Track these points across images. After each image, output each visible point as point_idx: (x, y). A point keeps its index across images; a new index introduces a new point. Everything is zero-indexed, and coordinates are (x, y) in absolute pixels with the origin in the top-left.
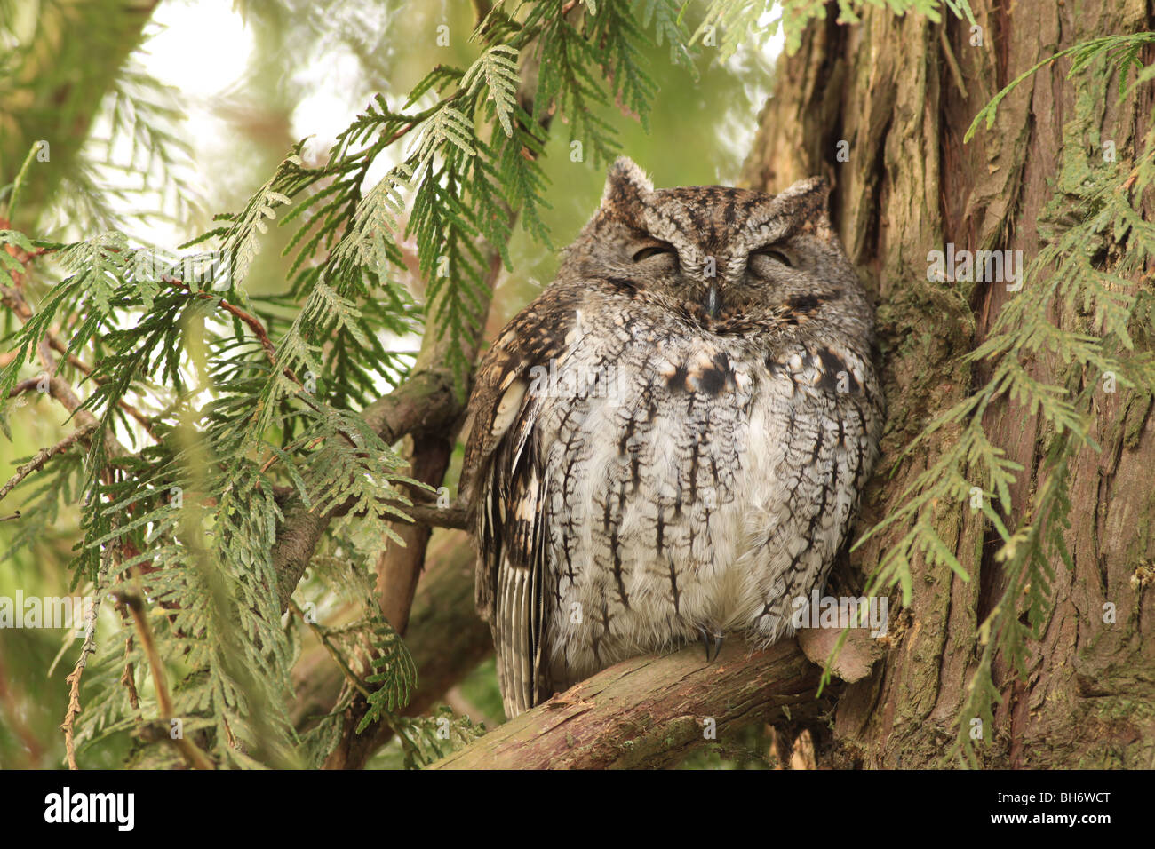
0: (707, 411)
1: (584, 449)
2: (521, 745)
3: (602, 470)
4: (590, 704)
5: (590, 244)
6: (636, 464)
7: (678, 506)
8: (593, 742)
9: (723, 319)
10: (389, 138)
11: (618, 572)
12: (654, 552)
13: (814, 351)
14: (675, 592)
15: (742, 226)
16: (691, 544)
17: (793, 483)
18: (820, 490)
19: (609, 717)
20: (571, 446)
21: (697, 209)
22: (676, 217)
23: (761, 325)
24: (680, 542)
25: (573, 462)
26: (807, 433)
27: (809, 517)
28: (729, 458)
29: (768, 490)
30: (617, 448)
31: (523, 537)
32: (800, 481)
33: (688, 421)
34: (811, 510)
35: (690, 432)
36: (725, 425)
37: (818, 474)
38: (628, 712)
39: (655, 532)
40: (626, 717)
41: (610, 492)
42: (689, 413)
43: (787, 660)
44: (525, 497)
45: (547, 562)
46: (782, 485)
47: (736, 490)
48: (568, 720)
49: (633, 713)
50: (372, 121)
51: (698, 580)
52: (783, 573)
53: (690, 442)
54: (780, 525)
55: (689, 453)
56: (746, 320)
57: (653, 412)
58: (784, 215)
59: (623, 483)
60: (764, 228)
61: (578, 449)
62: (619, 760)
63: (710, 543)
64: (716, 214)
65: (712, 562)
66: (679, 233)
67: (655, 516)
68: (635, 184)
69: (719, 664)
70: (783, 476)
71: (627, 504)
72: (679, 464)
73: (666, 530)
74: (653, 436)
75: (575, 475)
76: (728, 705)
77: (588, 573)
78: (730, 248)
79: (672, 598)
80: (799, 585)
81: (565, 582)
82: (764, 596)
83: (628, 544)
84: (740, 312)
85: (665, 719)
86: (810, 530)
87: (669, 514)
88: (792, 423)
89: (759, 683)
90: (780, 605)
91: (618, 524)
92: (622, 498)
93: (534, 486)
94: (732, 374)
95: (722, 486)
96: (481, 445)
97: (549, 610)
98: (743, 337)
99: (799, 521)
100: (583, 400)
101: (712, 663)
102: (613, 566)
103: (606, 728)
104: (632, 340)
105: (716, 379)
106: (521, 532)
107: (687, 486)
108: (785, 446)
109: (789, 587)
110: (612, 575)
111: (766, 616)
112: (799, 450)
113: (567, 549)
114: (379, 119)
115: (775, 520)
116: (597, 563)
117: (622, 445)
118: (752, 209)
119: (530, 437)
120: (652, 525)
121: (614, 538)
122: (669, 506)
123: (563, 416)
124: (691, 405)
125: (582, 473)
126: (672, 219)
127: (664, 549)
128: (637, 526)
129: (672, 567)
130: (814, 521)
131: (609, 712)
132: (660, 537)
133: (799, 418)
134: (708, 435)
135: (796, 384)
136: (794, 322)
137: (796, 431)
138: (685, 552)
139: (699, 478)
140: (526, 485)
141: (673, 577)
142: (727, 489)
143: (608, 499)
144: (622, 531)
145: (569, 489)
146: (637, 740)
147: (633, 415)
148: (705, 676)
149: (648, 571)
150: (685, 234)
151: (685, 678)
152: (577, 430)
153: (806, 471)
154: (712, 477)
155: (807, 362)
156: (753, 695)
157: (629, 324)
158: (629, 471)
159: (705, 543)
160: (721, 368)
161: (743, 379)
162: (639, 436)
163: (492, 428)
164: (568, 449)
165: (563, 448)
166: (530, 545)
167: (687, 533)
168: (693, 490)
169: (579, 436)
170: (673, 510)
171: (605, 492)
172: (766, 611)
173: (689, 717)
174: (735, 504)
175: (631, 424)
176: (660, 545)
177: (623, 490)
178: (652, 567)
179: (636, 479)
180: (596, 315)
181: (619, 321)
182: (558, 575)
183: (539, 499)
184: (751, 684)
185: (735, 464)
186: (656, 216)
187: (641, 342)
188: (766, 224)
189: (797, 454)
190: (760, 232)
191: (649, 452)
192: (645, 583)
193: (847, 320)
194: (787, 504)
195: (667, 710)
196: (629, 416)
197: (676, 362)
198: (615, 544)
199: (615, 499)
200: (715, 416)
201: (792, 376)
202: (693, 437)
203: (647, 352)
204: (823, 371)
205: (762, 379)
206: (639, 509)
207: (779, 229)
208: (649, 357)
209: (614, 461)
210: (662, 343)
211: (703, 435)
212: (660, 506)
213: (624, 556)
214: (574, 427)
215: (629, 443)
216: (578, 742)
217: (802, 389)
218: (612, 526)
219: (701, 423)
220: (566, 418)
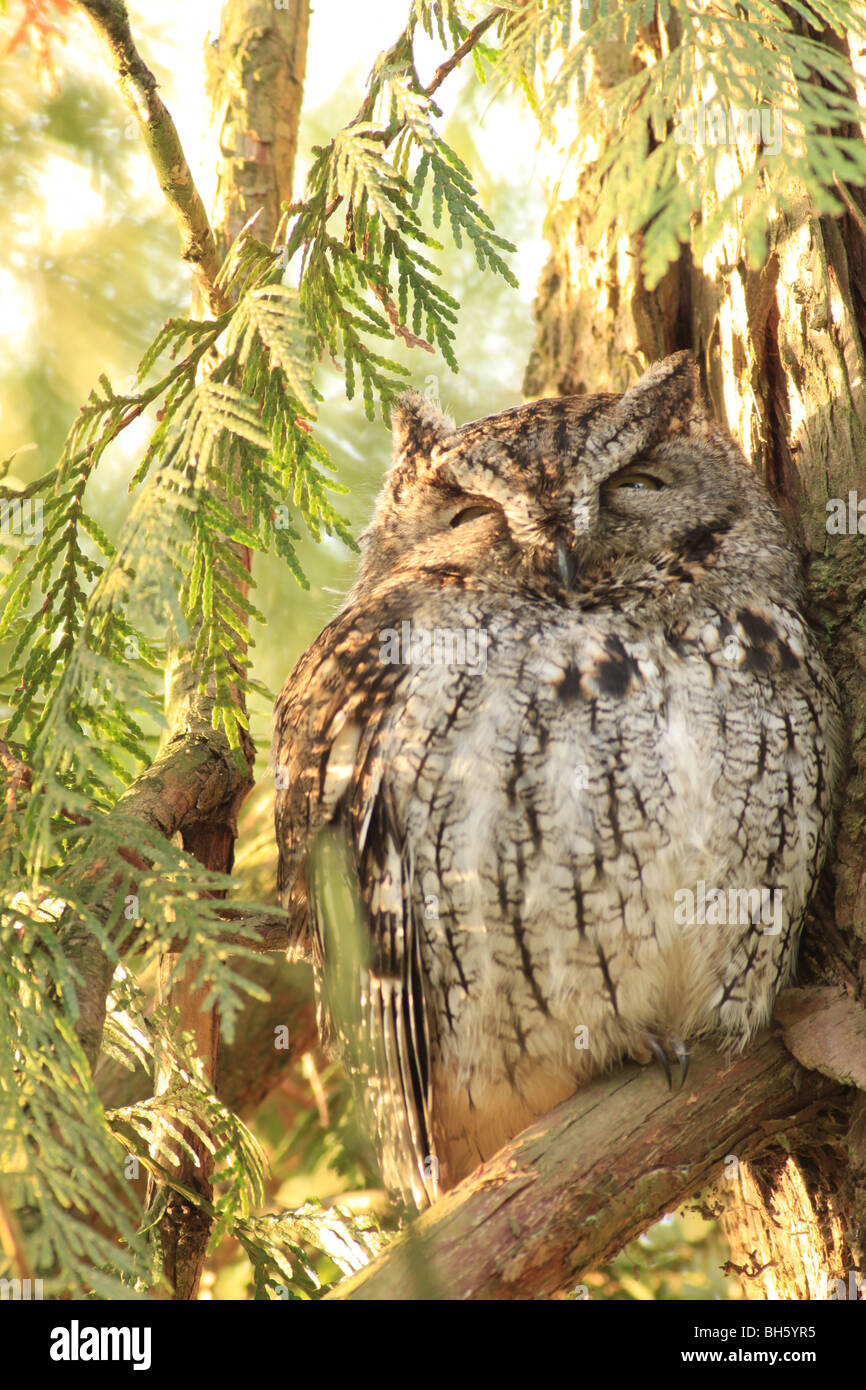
0: (617, 722)
1: (454, 807)
2: (453, 1244)
4: (533, 1174)
6: (532, 815)
7: (598, 863)
8: (545, 1226)
9: (586, 590)
10: (118, 425)
11: (528, 970)
12: (574, 934)
13: (732, 616)
14: (610, 985)
15: (581, 452)
16: (623, 915)
17: (738, 806)
18: (775, 813)
19: (560, 1189)
20: (437, 804)
21: (517, 442)
22: (491, 460)
23: (640, 589)
24: (607, 915)
25: (443, 826)
26: (746, 736)
27: (766, 854)
28: (657, 782)
29: (708, 821)
30: (504, 797)
31: (387, 936)
32: (747, 804)
33: (594, 741)
34: (767, 844)
35: (599, 756)
36: (643, 738)
37: (768, 791)
38: (584, 1176)
39: (572, 907)
40: (583, 1183)
41: (501, 860)
42: (593, 730)
43: (772, 1070)
44: (382, 880)
45: (427, 971)
46: (724, 810)
47: (671, 826)
48: (508, 1200)
49: (590, 1177)
50: (96, 411)
51: (637, 964)
52: (741, 941)
53: (601, 770)
54: (731, 870)
55: (602, 786)
56: (619, 584)
57: (544, 738)
58: (637, 419)
59: (519, 844)
60: (613, 447)
61: (447, 806)
63: (647, 909)
64: (546, 443)
65: (654, 935)
66: (499, 482)
67: (569, 883)
68: (430, 425)
69: (688, 1092)
70: (724, 799)
71: (528, 873)
72: (591, 804)
73: (588, 900)
74: (550, 770)
75: (451, 844)
76: (709, 1145)
77: (489, 976)
78: (570, 487)
79: (607, 994)
80: (764, 953)
81: (457, 995)
82: (721, 975)
83: (537, 929)
84: (607, 574)
85: (633, 1179)
86: (768, 871)
87: (587, 878)
88: (723, 724)
89: (743, 1109)
90: (743, 985)
91: (519, 903)
92: (521, 865)
93: (394, 863)
94: (634, 662)
95: (654, 825)
96: (307, 818)
97: (437, 1038)
98: (622, 611)
99: (755, 861)
100: (443, 736)
101: (679, 1092)
102: (520, 962)
103: (563, 1204)
104: (494, 642)
105: (618, 674)
106: (383, 929)
107: (607, 833)
108: (719, 756)
109: (752, 957)
110: (520, 975)
111: (728, 1004)
112: (738, 760)
113: (453, 949)
114: (102, 407)
115: (723, 864)
116: (498, 962)
117: (510, 792)
118: (591, 423)
119: (379, 798)
120: (566, 897)
121: (517, 922)
122: (587, 866)
123: (417, 764)
124: (593, 718)
125: (459, 840)
126: (486, 465)
127: (587, 929)
128: (546, 902)
129: (600, 952)
130: (773, 860)
131: (558, 1181)
132: (581, 911)
133: (730, 716)
134: (624, 757)
135: (714, 668)
136: (688, 578)
137: (730, 734)
138: (616, 928)
139: (622, 819)
140: (381, 862)
141: (604, 965)
142: (661, 827)
143: (500, 870)
144: (526, 911)
145: (444, 865)
146: (602, 1213)
147: (519, 744)
148: (673, 1112)
149: (569, 962)
150: (508, 481)
151: (648, 1119)
152: (440, 779)
153: (754, 789)
154: (638, 814)
155: (724, 630)
156: (738, 1127)
157: (485, 622)
158: (526, 826)
159: (641, 910)
160: (619, 658)
161: (648, 668)
162: (531, 773)
163: (322, 793)
164: (432, 809)
165: (425, 809)
166: (400, 946)
167: (615, 900)
168: (618, 837)
169: (445, 789)
170: (592, 871)
171: (494, 861)
172: (726, 997)
173: (663, 1171)
174: (673, 846)
175: (518, 760)
176: (581, 925)
177: (520, 853)
178: (574, 956)
179: (537, 835)
180: (436, 619)
181: (469, 620)
182: (445, 986)
183: (403, 881)
185: (665, 791)
186: (465, 464)
187: (507, 643)
188: (615, 439)
189: (737, 765)
190: (608, 453)
191: (548, 796)
192: (567, 978)
194: (735, 839)
195: (632, 1166)
196: (513, 748)
197: (562, 661)
198: (519, 934)
199: (510, 869)
200: (628, 729)
201: (707, 656)
202: (604, 762)
203: (519, 656)
204: (747, 643)
205: (669, 667)
206: (545, 879)
207: (633, 442)
208: (523, 663)
209: (501, 817)
210: (535, 639)
211: (618, 757)
212: (574, 869)
213: (534, 945)
214: (435, 776)
215: (519, 786)
216: (527, 1228)
217: (723, 674)
218: (511, 907)
219: (611, 741)
220: (422, 765)
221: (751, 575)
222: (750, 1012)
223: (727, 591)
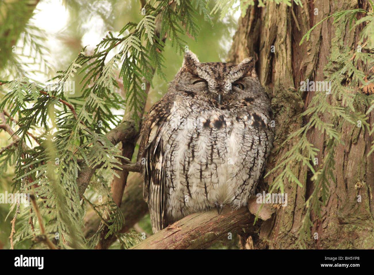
0: (216, 134)
1: (177, 147)
2: (158, 242)
3: (182, 153)
4: (180, 228)
5: (178, 79)
6: (193, 152)
7: (207, 165)
8: (181, 241)
10: (114, 46)
11: (188, 186)
12: (199, 180)
13: (251, 114)
14: (206, 192)
15: (229, 73)
16: (211, 177)
17: (244, 157)
18: (253, 159)
19: (187, 233)
20: (173, 146)
21: (214, 68)
22: (207, 71)
24: (207, 177)
25: (173, 151)
26: (249, 140)
27: (249, 168)
28: (224, 149)
29: (236, 159)
30: (187, 146)
31: (158, 175)
32: (246, 156)
33: (210, 137)
34: (250, 165)
35: (211, 141)
36: (222, 138)
37: (252, 153)
38: (193, 231)
39: (199, 174)
40: (192, 232)
41: (185, 161)
42: (210, 135)
43: (244, 213)
44: (158, 162)
46: (241, 157)
47: (226, 159)
48: (173, 233)
50: (108, 40)
51: (214, 189)
52: (241, 186)
53: (211, 144)
54: (240, 170)
55: (210, 148)
56: (231, 105)
57: (199, 134)
58: (242, 70)
59: (189, 158)
60: (236, 74)
61: (175, 147)
62: (190, 246)
63: (217, 176)
64: (221, 70)
65: (218, 183)
66: (208, 76)
67: (199, 168)
68: (193, 59)
69: (222, 215)
70: (241, 155)
71: (190, 164)
72: (207, 151)
73: (203, 173)
74: (199, 142)
75: (174, 155)
76: (225, 228)
77: (179, 186)
79: (205, 195)
80: (246, 189)
81: (171, 189)
82: (235, 193)
83: (191, 177)
84: (228, 102)
85: (205, 233)
86: (250, 172)
87: (204, 168)
88: (244, 137)
89: (235, 221)
90: (240, 196)
91: (188, 171)
92: (189, 163)
93: (161, 158)
94: (225, 122)
95: (221, 158)
96: (144, 145)
97: (166, 199)
99: (246, 169)
100: (176, 131)
101: (220, 215)
102: (186, 185)
103: (186, 236)
104: (192, 111)
105: (220, 124)
106: (157, 173)
107: (209, 158)
108: (241, 145)
109: (243, 190)
110: (186, 187)
111: (236, 200)
112: (246, 146)
113: (172, 179)
114: (110, 40)
115: (238, 169)
116: (181, 183)
117: (189, 145)
118: (231, 68)
119: (159, 142)
120: (198, 171)
121: (186, 175)
122: (204, 165)
123: (170, 136)
124: (211, 132)
125: (176, 154)
126: (206, 71)
127: (202, 179)
128: (194, 172)
129: (205, 185)
130: (251, 169)
131: (186, 231)
132: (201, 175)
133: (246, 136)
134: (216, 142)
135: (245, 125)
136: (246, 105)
137: (245, 140)
138: (209, 180)
139: (213, 156)
140: (158, 158)
141: (206, 188)
142: (223, 159)
143: (184, 163)
144: (189, 173)
145: (172, 160)
146: (196, 240)
147: (192, 135)
148: (217, 219)
149: (197, 186)
150: (210, 76)
151: (211, 220)
152: (174, 140)
153: (248, 153)
154: (218, 155)
155: (249, 118)
156: (233, 225)
157: (191, 106)
158: (191, 154)
159: (216, 177)
160: (221, 120)
161: (228, 123)
162: (194, 142)
163: (148, 140)
164: (171, 147)
165: (170, 146)
166: (160, 177)
167: (210, 174)
168: (212, 160)
169: (175, 142)
170: (205, 166)
171: (183, 161)
172: (236, 198)
173: (213, 232)
174: (226, 164)
175: (192, 139)
176: (201, 178)
177: (189, 160)
178: (199, 185)
179: (193, 157)
180: (181, 103)
181: (188, 105)
182: (169, 187)
183: (162, 162)
184: (232, 221)
185: (225, 151)
186: (200, 70)
187: (195, 112)
188: (236, 73)
189: (245, 147)
190: (234, 75)
191: (197, 148)
192: (196, 190)
193: (262, 104)
194: (242, 163)
195: (205, 230)
196: (191, 136)
197: (207, 118)
198: (187, 178)
199: (187, 163)
200: (219, 136)
201: (244, 122)
202: (211, 142)
203: (197, 115)
204: (254, 121)
205: (234, 123)
206: (194, 166)
207: (240, 75)
208: (197, 117)
209: (186, 151)
210: (202, 112)
211: (215, 142)
212: (201, 165)
213: (190, 181)
214: (173, 139)
215: (191, 145)
216: (177, 241)
217: (247, 126)
218: (186, 171)
219: (214, 138)
220: (171, 136)
221: (259, 107)
222: (241, 202)
223: (254, 109)
